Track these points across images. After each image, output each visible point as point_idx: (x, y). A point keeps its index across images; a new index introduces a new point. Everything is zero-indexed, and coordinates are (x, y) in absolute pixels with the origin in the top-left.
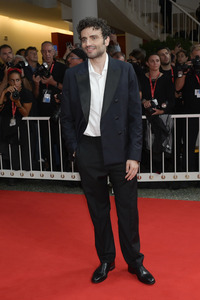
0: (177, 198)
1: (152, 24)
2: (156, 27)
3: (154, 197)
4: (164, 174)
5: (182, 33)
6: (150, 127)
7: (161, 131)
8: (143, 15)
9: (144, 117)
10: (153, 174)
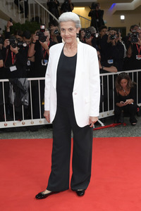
0: (33, 138)
1: (15, 11)
3: (17, 138)
4: (24, 121)
5: (37, 18)
7: (20, 91)
8: (7, 4)
9: (7, 80)
10: (15, 122)
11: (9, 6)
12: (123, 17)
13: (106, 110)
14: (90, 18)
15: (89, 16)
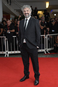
2: (18, 13)
8: (15, 10)
9: (16, 36)
10: (18, 51)
11: (16, 11)
12: (55, 15)
13: (50, 48)
14: (44, 15)
15: (43, 14)
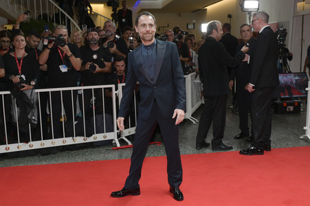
0: (44, 163)
1: (16, 6)
3: (22, 165)
4: (31, 143)
5: (45, 16)
6: (14, 101)
7: (25, 105)
9: (8, 92)
10: (20, 144)
13: (133, 125)
